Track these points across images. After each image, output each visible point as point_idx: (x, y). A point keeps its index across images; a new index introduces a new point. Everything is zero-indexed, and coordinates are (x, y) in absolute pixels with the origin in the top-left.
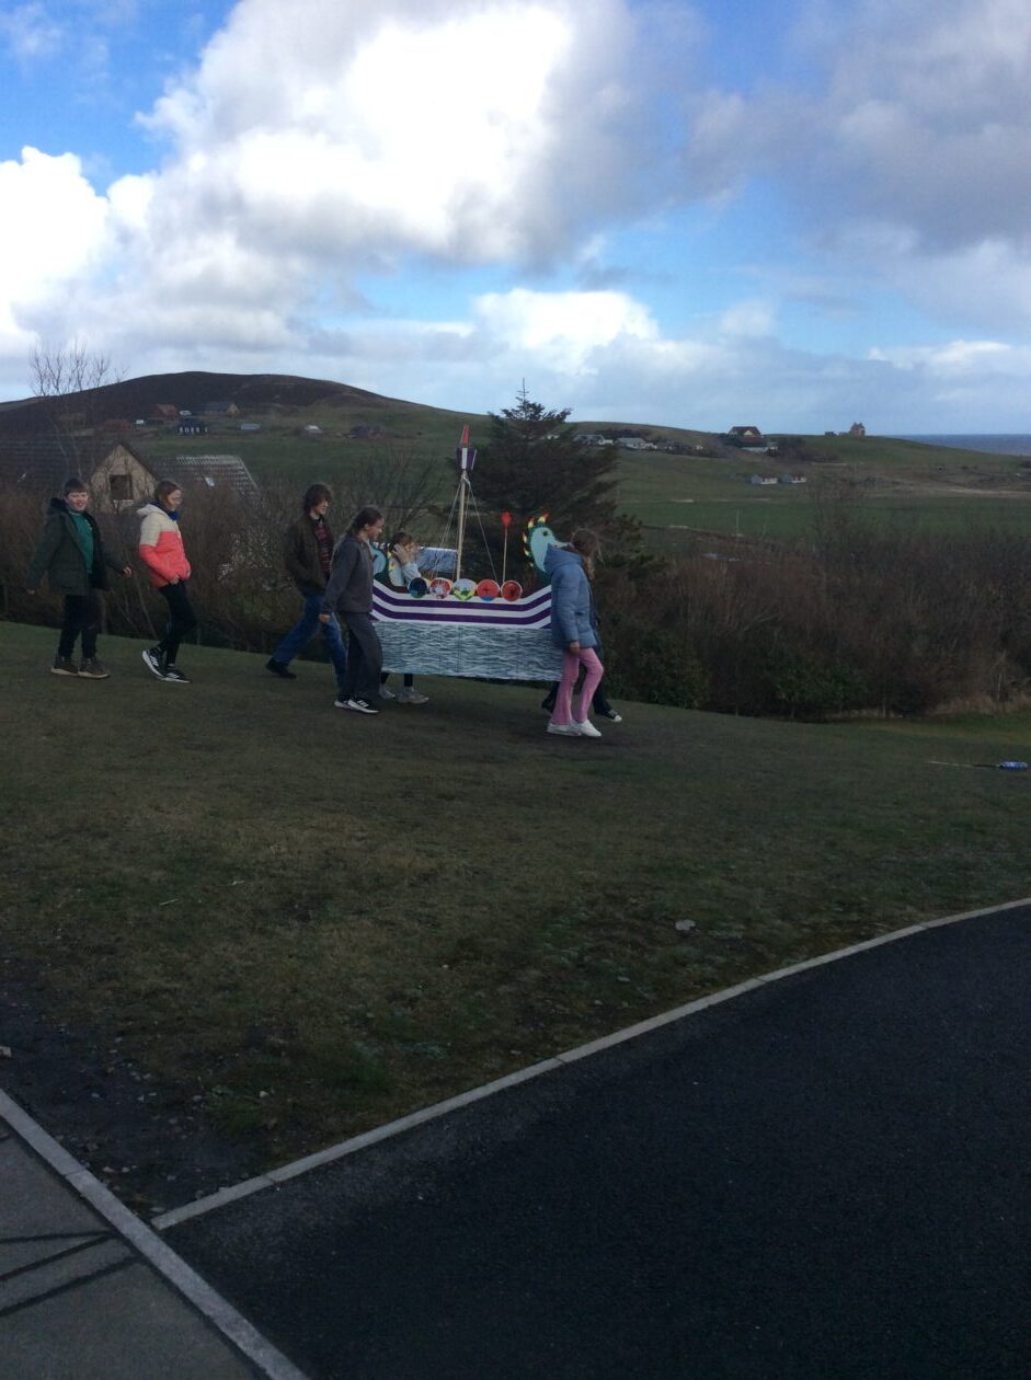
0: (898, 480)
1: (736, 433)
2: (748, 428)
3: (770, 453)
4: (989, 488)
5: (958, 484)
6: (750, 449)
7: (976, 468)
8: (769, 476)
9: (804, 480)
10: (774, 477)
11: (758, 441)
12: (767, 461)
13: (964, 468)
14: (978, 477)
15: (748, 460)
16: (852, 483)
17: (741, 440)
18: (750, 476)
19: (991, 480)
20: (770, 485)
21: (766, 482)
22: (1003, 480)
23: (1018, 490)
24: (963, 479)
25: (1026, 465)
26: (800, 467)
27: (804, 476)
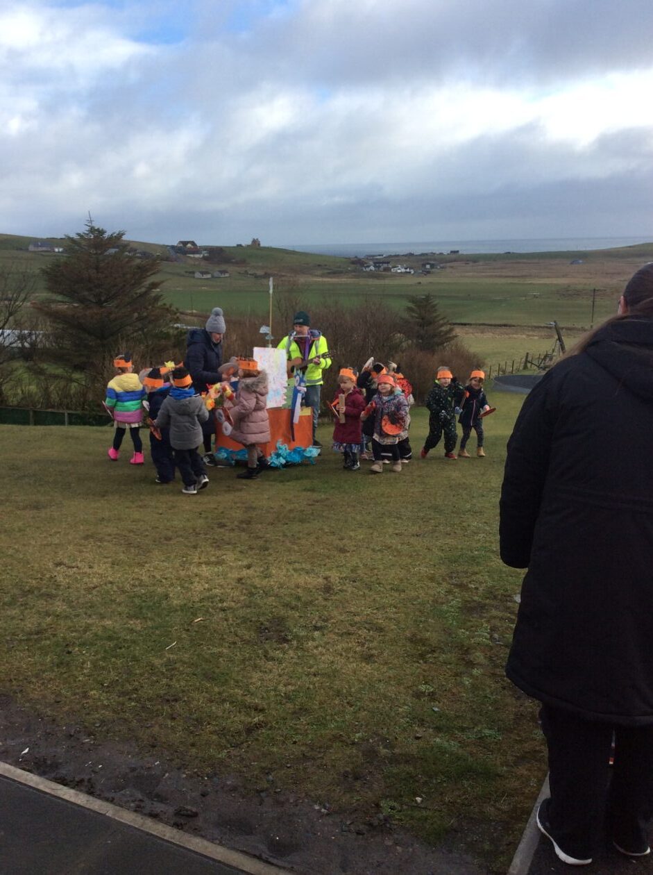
0: (283, 274)
1: (181, 245)
2: (188, 242)
3: (205, 258)
4: (334, 277)
5: (317, 276)
6: (192, 256)
7: (326, 265)
8: (207, 273)
9: (227, 275)
10: (209, 273)
11: (196, 249)
12: (203, 263)
13: (319, 265)
14: (326, 271)
15: (192, 262)
16: (256, 277)
17: (185, 249)
18: (193, 273)
19: (334, 273)
20: (207, 279)
21: (205, 276)
22: (341, 272)
23: (352, 278)
24: (319, 272)
25: (353, 263)
26: (224, 267)
27: (227, 272)
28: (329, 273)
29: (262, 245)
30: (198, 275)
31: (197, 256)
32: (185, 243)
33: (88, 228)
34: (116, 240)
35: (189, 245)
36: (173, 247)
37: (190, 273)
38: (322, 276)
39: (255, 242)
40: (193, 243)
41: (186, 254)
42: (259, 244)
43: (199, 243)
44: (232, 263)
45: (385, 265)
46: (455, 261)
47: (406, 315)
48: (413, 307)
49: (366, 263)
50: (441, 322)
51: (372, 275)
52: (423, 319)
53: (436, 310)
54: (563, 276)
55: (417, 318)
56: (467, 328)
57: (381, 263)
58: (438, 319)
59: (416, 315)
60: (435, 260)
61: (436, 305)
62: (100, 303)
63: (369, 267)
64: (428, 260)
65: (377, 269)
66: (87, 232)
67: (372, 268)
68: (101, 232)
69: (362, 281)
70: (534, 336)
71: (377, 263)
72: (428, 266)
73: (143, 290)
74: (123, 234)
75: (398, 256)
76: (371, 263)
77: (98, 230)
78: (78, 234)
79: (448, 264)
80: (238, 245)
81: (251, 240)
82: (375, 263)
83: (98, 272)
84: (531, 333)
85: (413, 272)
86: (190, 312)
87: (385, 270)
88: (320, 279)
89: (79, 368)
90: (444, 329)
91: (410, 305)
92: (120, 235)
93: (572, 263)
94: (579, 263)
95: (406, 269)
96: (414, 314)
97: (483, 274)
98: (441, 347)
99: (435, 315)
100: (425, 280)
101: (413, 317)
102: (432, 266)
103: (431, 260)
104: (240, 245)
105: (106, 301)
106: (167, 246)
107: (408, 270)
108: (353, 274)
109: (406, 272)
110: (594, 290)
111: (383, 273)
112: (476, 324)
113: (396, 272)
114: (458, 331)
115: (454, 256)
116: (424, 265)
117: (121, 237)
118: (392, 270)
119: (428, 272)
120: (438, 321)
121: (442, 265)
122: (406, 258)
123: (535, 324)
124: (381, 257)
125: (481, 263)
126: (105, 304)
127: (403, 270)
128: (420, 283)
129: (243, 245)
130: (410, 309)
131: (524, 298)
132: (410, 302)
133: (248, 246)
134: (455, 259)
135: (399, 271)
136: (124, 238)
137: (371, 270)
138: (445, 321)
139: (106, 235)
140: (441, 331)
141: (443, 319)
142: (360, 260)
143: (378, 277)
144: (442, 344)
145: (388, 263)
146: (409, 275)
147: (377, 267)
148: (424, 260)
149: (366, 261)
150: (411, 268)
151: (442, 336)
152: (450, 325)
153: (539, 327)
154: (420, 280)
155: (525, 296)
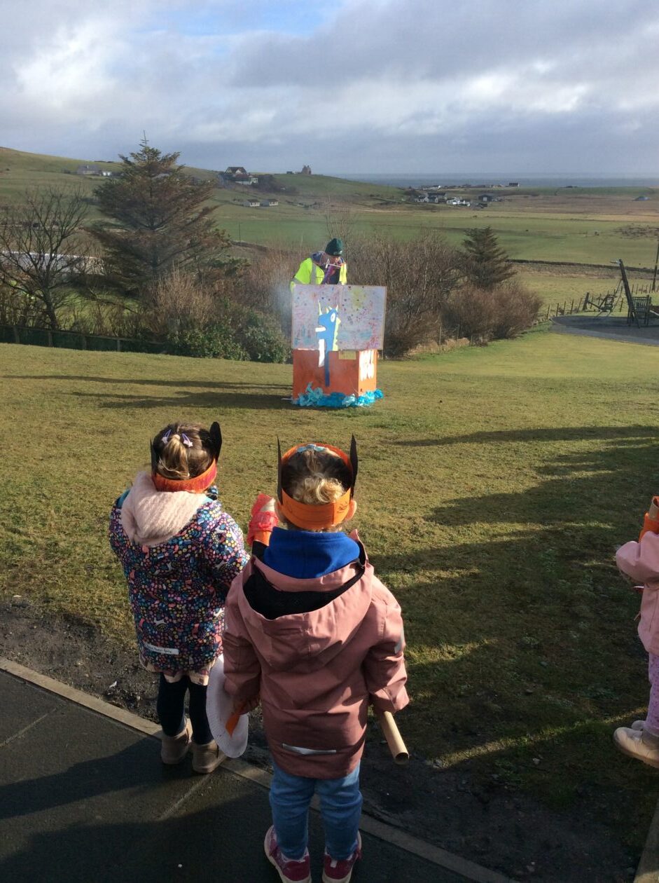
1: (230, 171)
2: (237, 169)
3: (254, 186)
4: (387, 208)
5: (370, 206)
6: (240, 182)
7: (378, 196)
8: (255, 201)
9: (276, 204)
10: (258, 201)
11: (245, 177)
12: (252, 191)
13: (371, 196)
14: (380, 202)
15: (241, 190)
16: (306, 207)
17: (233, 177)
18: (243, 201)
19: (387, 203)
20: (256, 207)
21: (254, 205)
22: (394, 203)
23: (404, 210)
24: (371, 203)
25: (407, 193)
26: (273, 195)
27: (277, 201)
28: (381, 204)
29: (312, 173)
30: (247, 204)
31: (246, 183)
32: (234, 169)
33: (142, 148)
35: (238, 172)
36: (222, 173)
37: (239, 201)
38: (375, 206)
40: (242, 170)
41: (235, 181)
42: (310, 172)
43: (248, 170)
44: (281, 191)
45: (441, 197)
46: (513, 193)
47: (464, 250)
48: (471, 240)
49: (420, 194)
50: (500, 258)
51: (426, 207)
52: (481, 253)
53: (495, 244)
54: (628, 213)
55: (475, 253)
56: (523, 265)
57: (435, 194)
58: (496, 254)
59: (474, 250)
60: (493, 192)
61: (496, 239)
62: (152, 228)
63: (423, 198)
64: (485, 192)
65: (431, 200)
66: (141, 153)
67: (426, 199)
68: (155, 153)
69: (416, 214)
70: (593, 275)
71: (432, 195)
72: (485, 199)
73: (195, 216)
74: (177, 156)
76: (426, 194)
77: (152, 150)
78: (132, 154)
79: (506, 197)
80: (288, 172)
81: (302, 167)
82: (430, 194)
83: (151, 196)
84: (590, 272)
85: (469, 205)
86: (237, 241)
87: (441, 202)
88: (372, 211)
89: (129, 294)
90: (503, 264)
91: (469, 238)
92: (174, 157)
93: (637, 200)
94: (644, 200)
96: (472, 249)
97: (543, 209)
98: (498, 284)
99: (493, 249)
100: (481, 214)
101: (471, 251)
103: (489, 192)
104: (291, 173)
105: (158, 226)
106: (216, 172)
107: (464, 203)
108: (407, 205)
109: (462, 205)
111: (438, 205)
112: (531, 261)
113: (452, 205)
114: (515, 268)
115: (513, 188)
116: (481, 198)
118: (448, 202)
119: (486, 205)
120: (497, 256)
121: (499, 198)
122: (461, 189)
123: (595, 263)
124: (436, 188)
125: (541, 197)
126: (157, 229)
127: (459, 202)
128: (476, 216)
129: (294, 172)
130: (468, 243)
131: (585, 235)
132: (468, 235)
133: (299, 173)
134: (513, 190)
135: (454, 203)
136: (179, 162)
137: (425, 202)
138: (505, 255)
139: (161, 156)
140: (499, 268)
141: (503, 253)
142: (414, 190)
143: (433, 209)
144: (499, 280)
145: (443, 194)
146: (464, 208)
147: (432, 198)
148: (482, 192)
149: (420, 192)
150: (466, 200)
151: (500, 272)
152: (508, 261)
153: (599, 266)
154: (476, 213)
155: (586, 233)
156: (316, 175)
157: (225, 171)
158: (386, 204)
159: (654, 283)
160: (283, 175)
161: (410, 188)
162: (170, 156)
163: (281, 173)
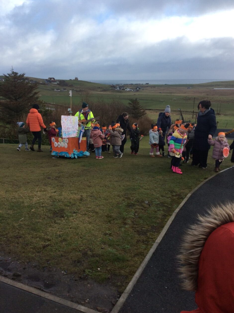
1: (49, 79)
3: (58, 84)
4: (105, 92)
6: (53, 83)
7: (102, 87)
8: (59, 89)
9: (66, 90)
10: (60, 90)
11: (55, 81)
12: (57, 86)
13: (99, 87)
14: (102, 90)
15: (53, 85)
16: (77, 91)
17: (51, 81)
18: (54, 89)
20: (59, 92)
21: (58, 91)
22: (107, 90)
24: (99, 90)
25: (112, 87)
26: (65, 87)
27: (66, 89)
28: (103, 90)
29: (79, 80)
30: (55, 90)
31: (55, 83)
32: (51, 78)
33: (11, 72)
34: (22, 77)
35: (52, 79)
36: (46, 80)
37: (52, 89)
38: (101, 91)
39: (76, 79)
40: (54, 78)
41: (51, 82)
42: (78, 79)
43: (56, 79)
44: (68, 86)
45: (123, 88)
46: (147, 87)
47: (128, 106)
48: (131, 103)
49: (116, 87)
50: (141, 108)
51: (118, 91)
52: (134, 107)
53: (139, 104)
54: (185, 93)
55: (132, 107)
56: (151, 111)
57: (121, 87)
58: (140, 107)
59: (132, 106)
60: (140, 86)
61: (139, 102)
62: (16, 99)
63: (117, 88)
64: (138, 86)
65: (120, 89)
66: (11, 74)
67: (118, 89)
68: (16, 74)
69: (115, 94)
70: (174, 114)
71: (120, 87)
72: (138, 89)
73: (32, 95)
74: (24, 74)
75: (127, 85)
76: (118, 87)
77: (15, 73)
78: (8, 74)
79: (145, 88)
80: (70, 80)
81: (75, 78)
82: (119, 87)
83: (15, 88)
84: (173, 113)
85: (132, 91)
86: (52, 103)
87: (123, 89)
88: (100, 93)
89: (9, 123)
90: (142, 111)
91: (130, 102)
92: (23, 75)
93: (188, 89)
94: (190, 88)
95: (130, 89)
96: (131, 105)
97: (157, 92)
98: (141, 117)
99: (139, 106)
100: (137, 93)
101: (131, 106)
102: (139, 88)
103: (139, 86)
104: (71, 80)
105: (18, 99)
106: (44, 79)
107: (131, 90)
108: (111, 91)
109: (130, 90)
110: (195, 98)
111: (123, 91)
112: (154, 110)
113: (127, 90)
114: (147, 112)
115: (147, 85)
116: (136, 88)
117: (24, 75)
118: (125, 90)
119: (138, 91)
120: (140, 108)
121: (143, 88)
122: (130, 85)
123: (174, 110)
124: (121, 85)
125: (156, 88)
126: (18, 100)
127: (129, 90)
128: (135, 94)
129: (72, 79)
130: (130, 104)
131: (171, 101)
132: (130, 101)
133: (74, 80)
134: (147, 86)
135: (128, 90)
136: (25, 76)
137: (118, 90)
138: (142, 108)
139: (18, 75)
140: (141, 112)
141: (141, 107)
142: (114, 86)
143: (120, 92)
144: (141, 116)
145: (124, 87)
146: (131, 92)
147: (120, 88)
148: (137, 86)
149: (116, 86)
150: (132, 89)
151: (141, 113)
152: (144, 109)
153: (176, 111)
154: (135, 93)
155: (171, 100)
156: (79, 81)
157: (47, 79)
158: (105, 90)
159: (193, 116)
160: (69, 80)
161: (113, 85)
162: (22, 74)
163: (68, 80)
